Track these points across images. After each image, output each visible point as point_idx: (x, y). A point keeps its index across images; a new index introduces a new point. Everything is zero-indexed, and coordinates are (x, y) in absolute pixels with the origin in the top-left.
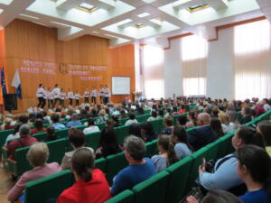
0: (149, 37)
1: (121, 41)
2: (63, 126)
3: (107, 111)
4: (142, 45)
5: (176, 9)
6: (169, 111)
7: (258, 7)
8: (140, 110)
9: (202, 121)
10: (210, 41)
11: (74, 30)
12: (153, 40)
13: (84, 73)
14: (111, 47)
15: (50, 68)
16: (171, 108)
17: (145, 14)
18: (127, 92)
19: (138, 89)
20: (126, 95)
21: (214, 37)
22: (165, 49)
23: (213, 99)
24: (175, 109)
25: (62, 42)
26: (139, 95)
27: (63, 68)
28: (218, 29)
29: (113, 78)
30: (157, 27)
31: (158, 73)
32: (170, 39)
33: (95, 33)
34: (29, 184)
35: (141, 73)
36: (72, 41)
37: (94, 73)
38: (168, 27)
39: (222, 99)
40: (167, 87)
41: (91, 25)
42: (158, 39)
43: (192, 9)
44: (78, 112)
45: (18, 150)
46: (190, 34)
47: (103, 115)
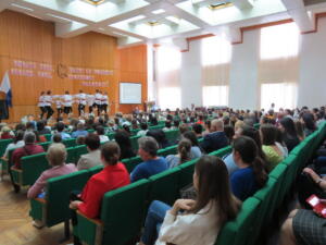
0: (164, 37)
1: (132, 40)
2: (68, 136)
3: (117, 121)
4: (155, 46)
5: (196, 6)
6: (185, 121)
7: (284, 9)
8: (154, 121)
9: (215, 127)
10: (234, 43)
11: (76, 26)
12: (169, 41)
13: (87, 77)
14: (119, 47)
15: (46, 70)
16: (188, 119)
17: (160, 11)
18: (138, 101)
19: (151, 98)
20: (136, 105)
21: (239, 40)
22: (184, 51)
23: (234, 110)
24: (192, 120)
25: (61, 39)
26: (152, 104)
27: (62, 71)
28: (243, 30)
29: (122, 85)
30: (174, 26)
31: (173, 80)
32: (189, 40)
33: (101, 30)
34: (52, 180)
35: (155, 79)
36: (73, 38)
37: (99, 78)
38: (186, 26)
39: (245, 110)
40: (184, 96)
41: (96, 21)
42: (174, 40)
43: (213, 7)
44: (83, 122)
45: (23, 158)
46: (211, 35)
47: (112, 125)
